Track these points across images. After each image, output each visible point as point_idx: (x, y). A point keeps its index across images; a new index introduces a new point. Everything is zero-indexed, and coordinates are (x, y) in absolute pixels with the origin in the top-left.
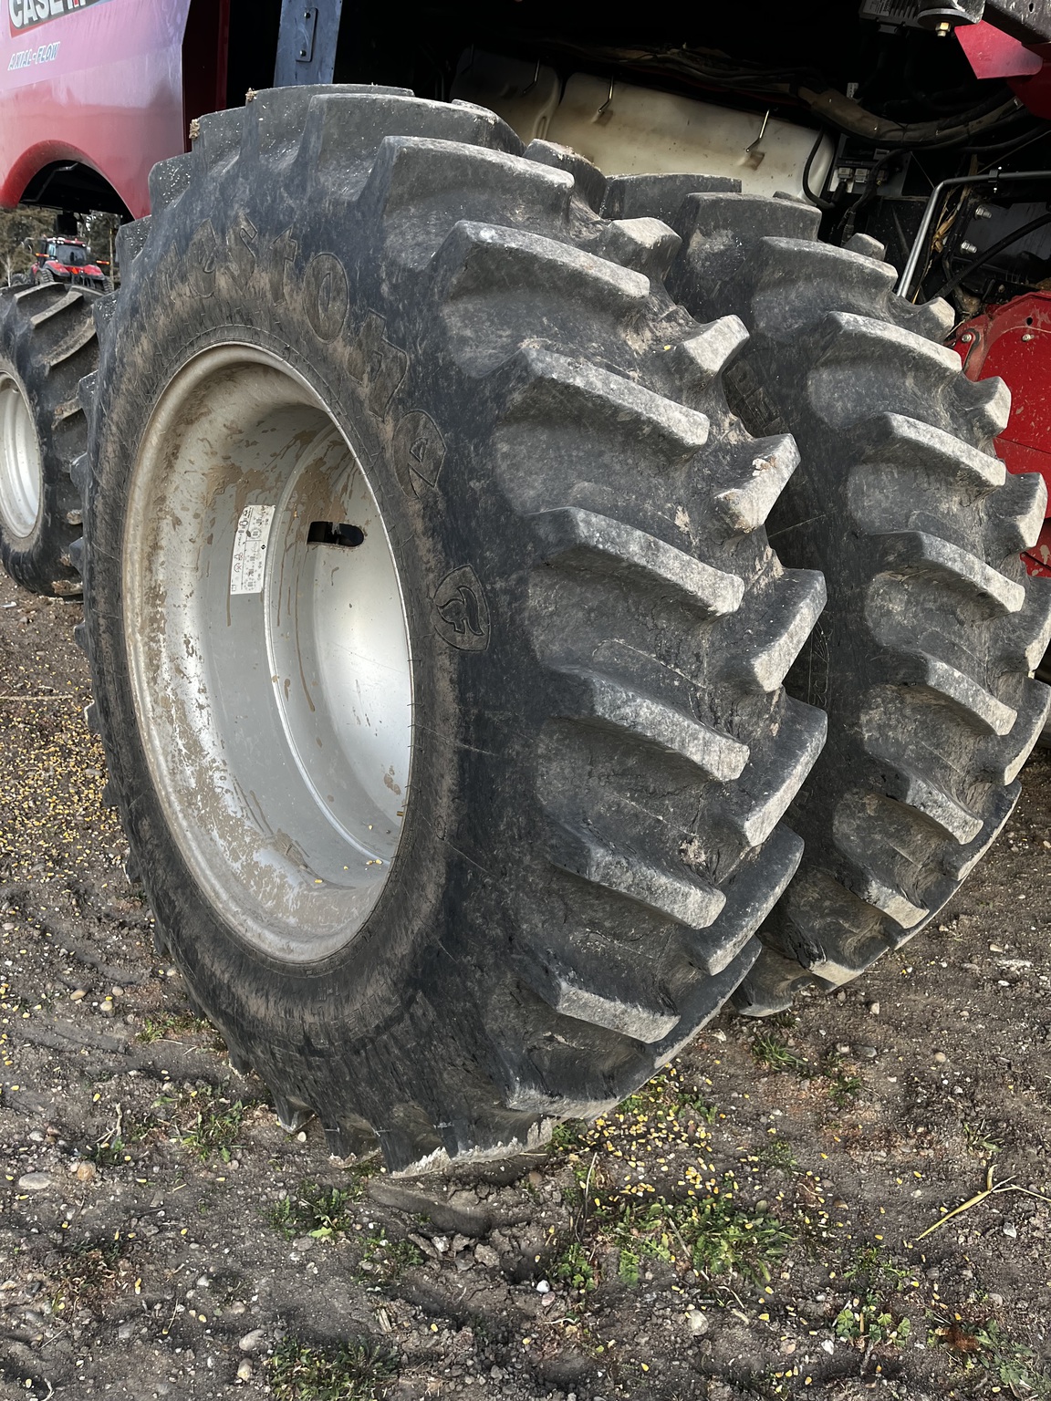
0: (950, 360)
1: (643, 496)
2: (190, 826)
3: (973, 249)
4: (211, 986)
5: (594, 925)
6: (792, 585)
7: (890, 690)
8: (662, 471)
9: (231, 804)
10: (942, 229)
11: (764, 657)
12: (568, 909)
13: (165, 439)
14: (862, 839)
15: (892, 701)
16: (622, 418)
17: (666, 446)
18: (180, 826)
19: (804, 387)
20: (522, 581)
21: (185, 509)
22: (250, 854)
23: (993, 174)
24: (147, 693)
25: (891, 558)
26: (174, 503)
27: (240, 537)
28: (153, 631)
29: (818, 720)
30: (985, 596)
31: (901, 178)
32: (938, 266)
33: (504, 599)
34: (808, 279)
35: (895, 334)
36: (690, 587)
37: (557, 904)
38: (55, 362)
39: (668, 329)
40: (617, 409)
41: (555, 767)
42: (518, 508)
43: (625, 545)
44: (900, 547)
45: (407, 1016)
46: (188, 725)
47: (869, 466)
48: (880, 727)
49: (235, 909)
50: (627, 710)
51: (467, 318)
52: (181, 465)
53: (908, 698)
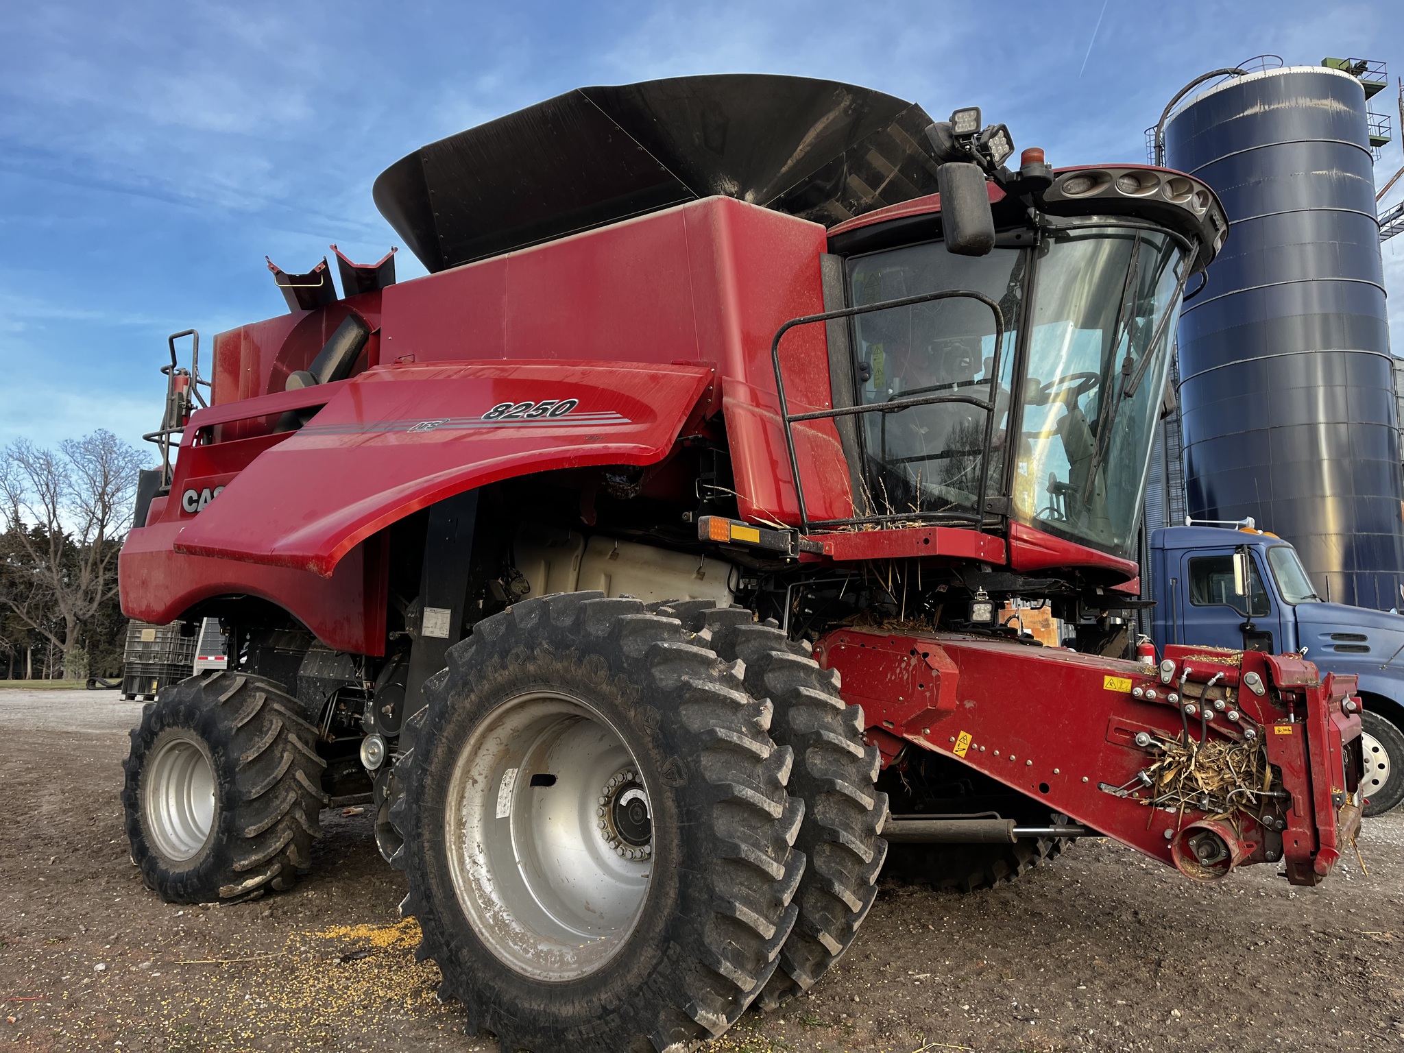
0: (814, 664)
1: (731, 723)
2: (496, 942)
3: (811, 612)
4: (532, 1017)
5: (742, 884)
6: (781, 751)
7: (823, 796)
8: (734, 714)
9: (516, 927)
10: (795, 604)
11: (780, 773)
12: (731, 878)
13: (478, 740)
14: (827, 867)
15: (825, 801)
16: (721, 698)
17: (734, 705)
18: (491, 944)
19: (763, 680)
20: (699, 756)
21: (480, 774)
22: (536, 947)
23: (812, 581)
24: (459, 878)
25: (811, 742)
26: (475, 773)
27: (502, 786)
28: (460, 843)
29: (801, 801)
30: (849, 752)
31: (772, 582)
32: (797, 619)
33: (692, 764)
34: (755, 639)
35: (793, 657)
36: (754, 750)
37: (728, 877)
38: (240, 725)
39: (722, 667)
40: (719, 695)
41: (720, 821)
42: (693, 732)
43: (732, 737)
44: (814, 737)
45: (665, 959)
46: (483, 891)
47: (795, 708)
48: (823, 813)
49: (538, 972)
50: (744, 792)
51: (661, 672)
52: (483, 752)
53: (831, 800)
